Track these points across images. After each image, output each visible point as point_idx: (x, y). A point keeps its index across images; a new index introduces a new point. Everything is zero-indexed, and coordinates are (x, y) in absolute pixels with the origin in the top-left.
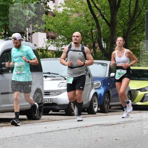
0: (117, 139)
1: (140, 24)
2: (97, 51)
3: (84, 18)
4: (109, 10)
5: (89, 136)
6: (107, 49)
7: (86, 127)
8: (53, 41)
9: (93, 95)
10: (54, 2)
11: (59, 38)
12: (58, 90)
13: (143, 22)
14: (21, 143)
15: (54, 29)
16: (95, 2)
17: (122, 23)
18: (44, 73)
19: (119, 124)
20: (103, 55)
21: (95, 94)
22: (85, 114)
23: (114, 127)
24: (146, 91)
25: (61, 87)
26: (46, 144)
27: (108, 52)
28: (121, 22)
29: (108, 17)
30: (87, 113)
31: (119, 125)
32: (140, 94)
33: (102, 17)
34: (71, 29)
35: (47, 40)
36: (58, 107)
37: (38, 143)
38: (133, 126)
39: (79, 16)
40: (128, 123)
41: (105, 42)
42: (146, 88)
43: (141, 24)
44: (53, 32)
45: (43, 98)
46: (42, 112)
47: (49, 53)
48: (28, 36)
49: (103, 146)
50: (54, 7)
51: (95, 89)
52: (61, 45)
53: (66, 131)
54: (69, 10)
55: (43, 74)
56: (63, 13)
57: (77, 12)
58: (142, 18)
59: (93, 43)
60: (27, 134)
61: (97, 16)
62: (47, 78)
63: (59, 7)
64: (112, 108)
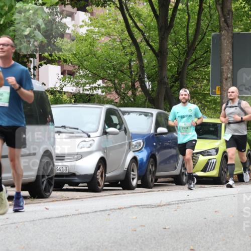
0: (165, 228)
1: (203, 54)
2: (138, 94)
3: (118, 43)
4: (157, 32)
5: (123, 223)
6: (153, 91)
7: (120, 209)
8: (70, 78)
9: (131, 160)
10: (73, 19)
11: (79, 73)
12: (78, 153)
13: (208, 51)
14: (20, 234)
15: (72, 60)
16: (136, 19)
17: (175, 52)
18: (56, 127)
19: (169, 204)
20: (146, 100)
21: (134, 160)
22: (119, 190)
23: (162, 210)
24: (211, 155)
25: (82, 148)
26: (58, 235)
27: (154, 95)
28: (175, 50)
29: (154, 43)
30: (121, 188)
31: (168, 206)
32: (202, 159)
33: (146, 43)
34: (99, 61)
35: (62, 76)
36: (76, 178)
37: (46, 233)
38: (190, 208)
39: (110, 40)
40: (182, 203)
41: (150, 81)
42: (210, 151)
43: (205, 53)
44: (71, 63)
45: (54, 165)
46: (52, 187)
47: (65, 97)
48: (32, 70)
49: (144, 239)
50: (74, 26)
51: (134, 151)
52: (83, 83)
53: (89, 215)
54: (96, 31)
55: (56, 129)
56: (87, 35)
57: (109, 35)
58: (206, 44)
59: (131, 82)
60: (28, 220)
61: (138, 41)
62: (61, 134)
63: (81, 26)
64: (159, 180)
